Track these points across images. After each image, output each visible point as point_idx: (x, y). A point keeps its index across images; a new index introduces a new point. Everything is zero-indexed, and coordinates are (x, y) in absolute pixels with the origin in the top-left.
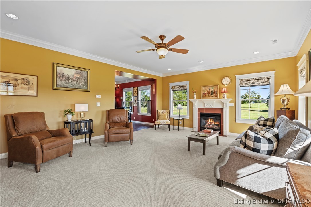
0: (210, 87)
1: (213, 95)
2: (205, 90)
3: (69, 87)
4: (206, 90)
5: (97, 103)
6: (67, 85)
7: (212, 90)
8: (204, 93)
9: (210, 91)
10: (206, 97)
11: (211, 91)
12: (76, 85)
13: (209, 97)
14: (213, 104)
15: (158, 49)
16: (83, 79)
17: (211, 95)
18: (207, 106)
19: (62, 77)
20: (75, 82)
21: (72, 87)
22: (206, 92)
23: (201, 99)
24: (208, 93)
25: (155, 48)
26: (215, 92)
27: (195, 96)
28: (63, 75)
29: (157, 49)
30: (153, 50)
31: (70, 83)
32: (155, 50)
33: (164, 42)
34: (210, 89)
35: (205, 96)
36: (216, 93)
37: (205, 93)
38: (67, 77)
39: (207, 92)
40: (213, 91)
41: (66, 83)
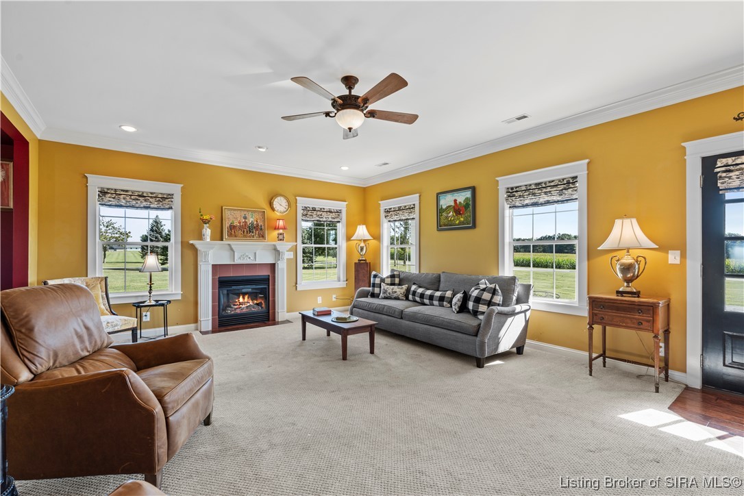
0: (245, 213)
1: (254, 231)
2: (233, 218)
4: (237, 218)
7: (251, 220)
8: (230, 226)
9: (245, 222)
10: (236, 236)
11: (248, 223)
13: (245, 236)
14: (255, 253)
15: (338, 110)
17: (250, 232)
18: (240, 258)
22: (236, 223)
23: (222, 240)
24: (241, 227)
25: (332, 109)
26: (258, 225)
27: (207, 232)
29: (336, 112)
30: (327, 114)
32: (331, 115)
33: (354, 92)
34: (245, 218)
35: (233, 233)
36: (261, 229)
37: (234, 227)
39: (240, 223)
40: (252, 224)
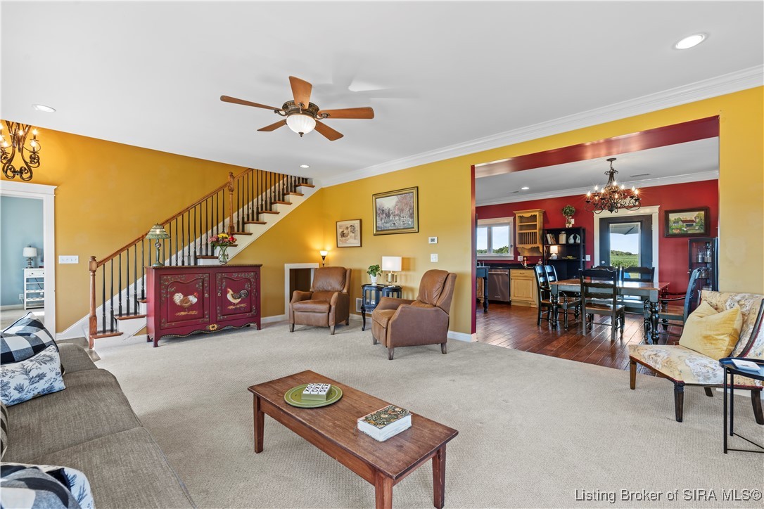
3: (390, 228)
5: (432, 255)
6: (388, 225)
12: (399, 224)
16: (408, 209)
19: (382, 214)
20: (397, 218)
21: (394, 228)
28: (383, 211)
31: (391, 221)
38: (387, 211)
41: (386, 223)
